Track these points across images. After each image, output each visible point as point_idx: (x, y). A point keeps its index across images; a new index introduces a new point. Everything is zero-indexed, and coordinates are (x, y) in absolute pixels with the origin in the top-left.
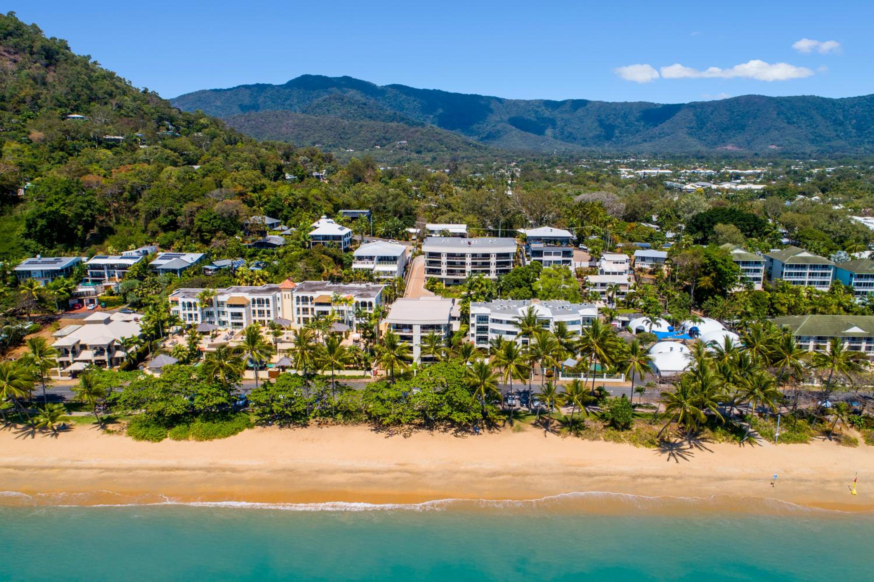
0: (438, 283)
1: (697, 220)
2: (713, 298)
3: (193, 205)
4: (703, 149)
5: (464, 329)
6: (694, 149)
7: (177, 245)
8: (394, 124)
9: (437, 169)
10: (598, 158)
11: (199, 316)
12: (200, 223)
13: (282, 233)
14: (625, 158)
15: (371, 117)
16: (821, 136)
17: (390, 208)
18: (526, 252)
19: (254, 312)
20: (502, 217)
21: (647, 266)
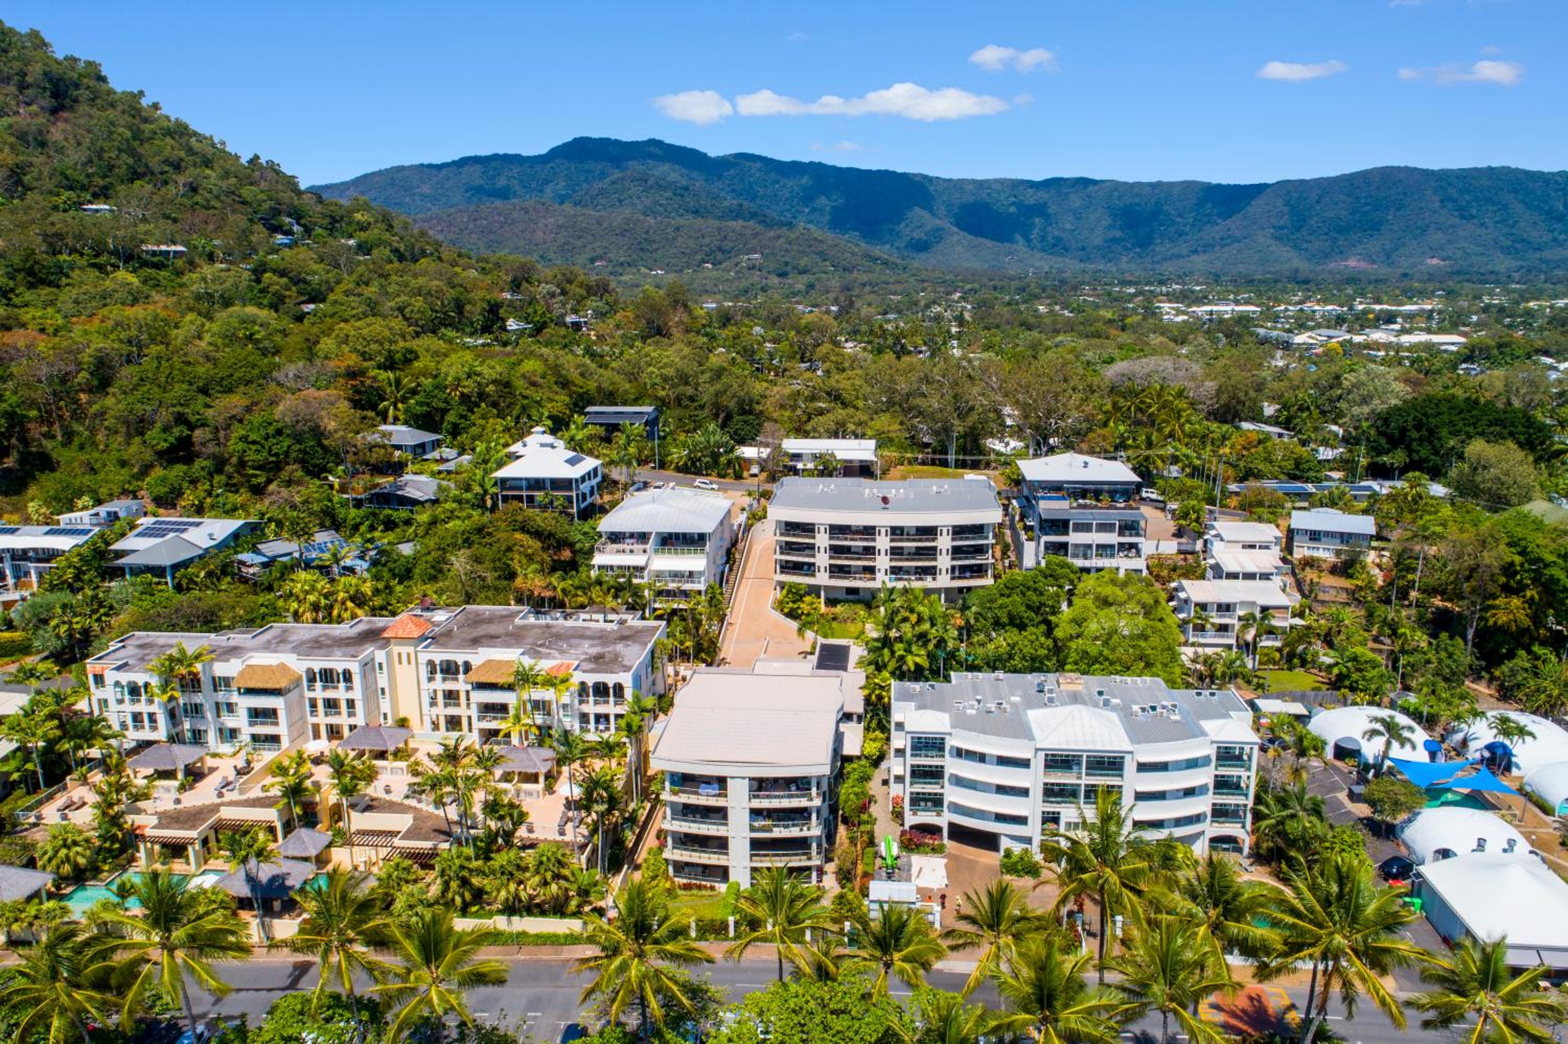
0: (807, 599)
1: (1386, 421)
2: (1529, 652)
3: (236, 401)
4: (1304, 267)
5: (872, 748)
6: (1287, 266)
7: (189, 497)
8: (738, 224)
9: (815, 306)
10: (1112, 284)
11: (162, 719)
12: (241, 446)
13: (442, 467)
14: (1161, 283)
15: (696, 212)
16: (1523, 241)
17: (705, 398)
18: (1023, 517)
19: (313, 704)
20: (956, 422)
21: (1325, 554)
